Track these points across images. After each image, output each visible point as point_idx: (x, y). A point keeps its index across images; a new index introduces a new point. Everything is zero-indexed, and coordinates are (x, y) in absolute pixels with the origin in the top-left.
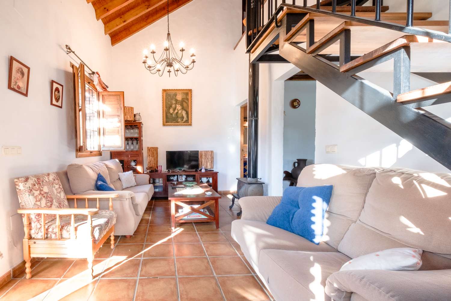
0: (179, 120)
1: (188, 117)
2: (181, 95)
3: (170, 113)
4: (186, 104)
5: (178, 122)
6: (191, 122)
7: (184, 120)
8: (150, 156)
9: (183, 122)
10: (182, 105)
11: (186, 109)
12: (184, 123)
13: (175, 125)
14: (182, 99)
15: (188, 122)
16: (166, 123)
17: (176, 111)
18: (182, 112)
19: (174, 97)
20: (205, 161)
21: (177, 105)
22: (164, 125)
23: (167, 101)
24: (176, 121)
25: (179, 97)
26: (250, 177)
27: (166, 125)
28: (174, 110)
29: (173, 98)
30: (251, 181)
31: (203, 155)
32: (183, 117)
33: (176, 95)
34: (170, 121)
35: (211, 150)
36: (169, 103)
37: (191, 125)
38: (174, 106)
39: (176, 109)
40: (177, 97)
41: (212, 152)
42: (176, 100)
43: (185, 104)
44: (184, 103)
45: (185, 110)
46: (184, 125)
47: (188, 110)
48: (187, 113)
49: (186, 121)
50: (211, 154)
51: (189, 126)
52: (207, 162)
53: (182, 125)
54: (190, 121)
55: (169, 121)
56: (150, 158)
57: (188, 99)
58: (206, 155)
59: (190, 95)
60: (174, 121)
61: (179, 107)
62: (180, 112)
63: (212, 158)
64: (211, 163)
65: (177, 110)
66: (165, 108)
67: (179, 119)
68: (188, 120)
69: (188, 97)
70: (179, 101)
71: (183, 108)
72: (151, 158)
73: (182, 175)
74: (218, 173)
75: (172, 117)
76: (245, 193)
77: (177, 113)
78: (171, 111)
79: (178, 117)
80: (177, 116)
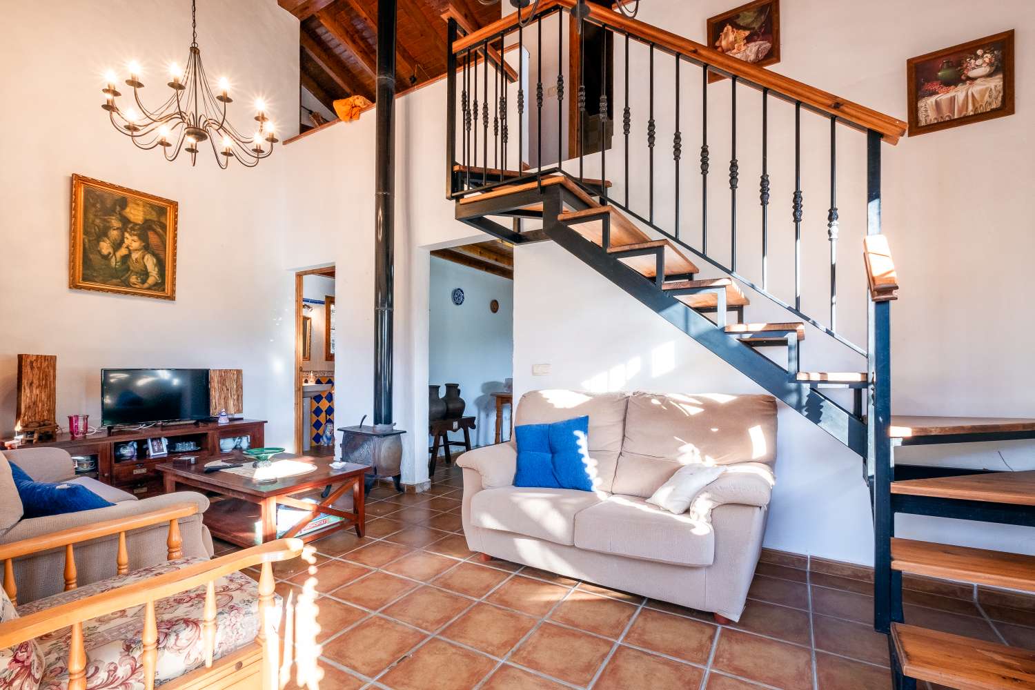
0: (133, 279)
1: (162, 273)
2: (141, 209)
3: (99, 252)
4: (156, 236)
5: (128, 285)
6: (173, 291)
7: (151, 281)
8: (34, 386)
9: (146, 285)
10: (143, 237)
11: (157, 252)
12: (149, 289)
13: (119, 292)
14: (146, 221)
15: (164, 290)
16: (84, 279)
17: (123, 251)
18: (143, 258)
19: (118, 208)
20: (223, 396)
21: (127, 235)
22: (74, 286)
23: (91, 216)
24: (122, 281)
25: (136, 214)
26: (381, 423)
27: (81, 288)
28: (117, 245)
29: (114, 211)
30: (384, 429)
31: (216, 380)
32: (145, 274)
33: (123, 203)
34: (101, 278)
35: (239, 369)
36: (98, 221)
37: (172, 298)
38: (114, 234)
39: (124, 245)
40: (128, 210)
41: (239, 372)
42: (125, 221)
43: (153, 238)
44: (151, 235)
45: (154, 255)
46: (150, 296)
47: (162, 256)
48: (161, 264)
49: (156, 284)
50: (237, 377)
51: (167, 301)
52: (226, 399)
53: (143, 295)
54: (168, 286)
55: (96, 277)
56: (31, 392)
57: (164, 227)
58: (223, 381)
59: (170, 215)
60: (114, 281)
61: (132, 242)
62: (135, 256)
63: (240, 387)
64: (238, 400)
65: (127, 247)
66: (80, 236)
67: (134, 277)
68: (163, 283)
69: (163, 220)
70: (136, 224)
71: (147, 248)
72: (36, 391)
73: (160, 439)
74: (265, 424)
75: (108, 266)
76: (374, 454)
77: (126, 258)
78: (105, 247)
79: (128, 269)
80: (124, 267)
